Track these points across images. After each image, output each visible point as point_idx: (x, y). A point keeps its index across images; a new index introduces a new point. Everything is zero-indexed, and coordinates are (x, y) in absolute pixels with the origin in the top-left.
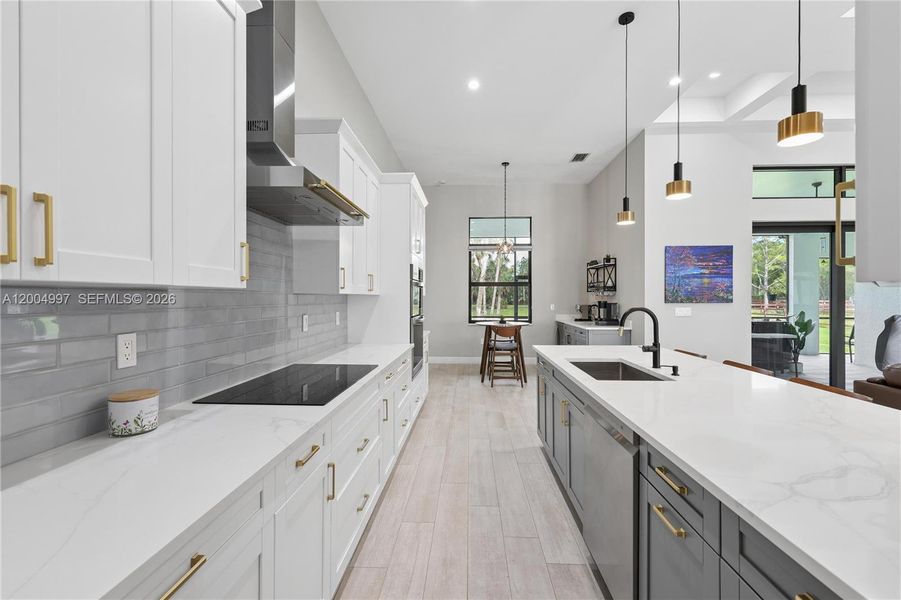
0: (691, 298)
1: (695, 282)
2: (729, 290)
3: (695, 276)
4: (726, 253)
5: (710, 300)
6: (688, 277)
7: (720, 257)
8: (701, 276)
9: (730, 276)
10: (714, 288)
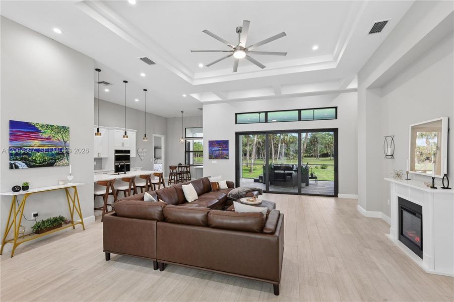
0: (216, 157)
1: (217, 152)
2: (227, 155)
3: (217, 150)
4: (226, 142)
5: (222, 158)
6: (215, 151)
7: (224, 144)
8: (219, 150)
9: (228, 150)
10: (222, 155)
